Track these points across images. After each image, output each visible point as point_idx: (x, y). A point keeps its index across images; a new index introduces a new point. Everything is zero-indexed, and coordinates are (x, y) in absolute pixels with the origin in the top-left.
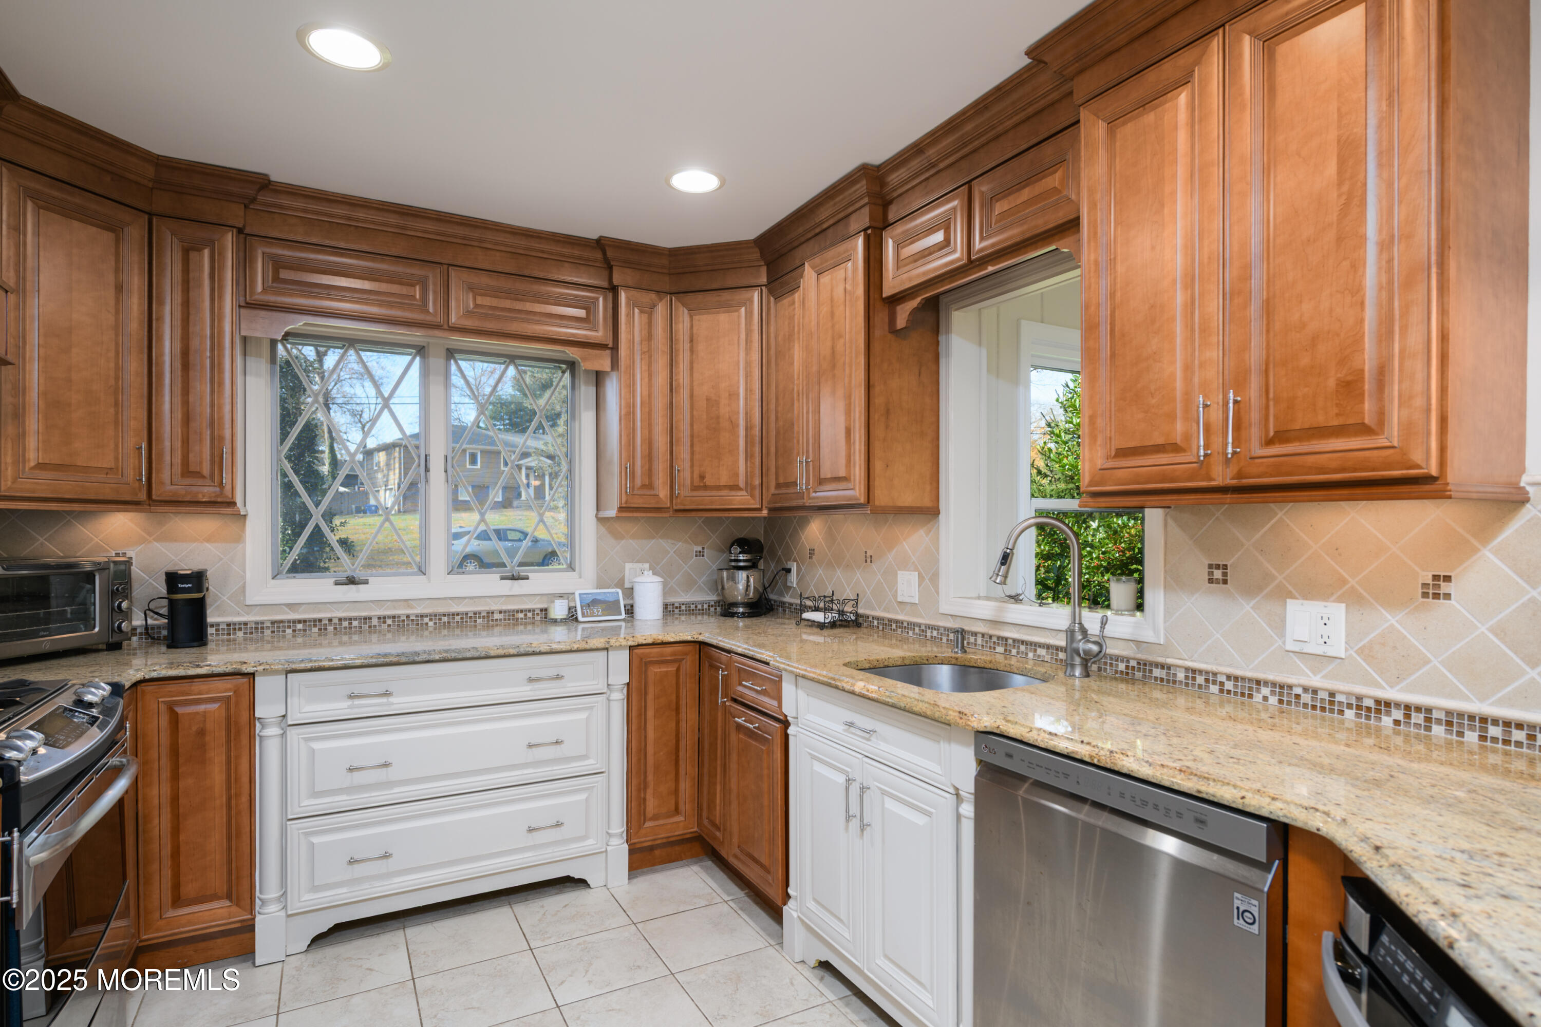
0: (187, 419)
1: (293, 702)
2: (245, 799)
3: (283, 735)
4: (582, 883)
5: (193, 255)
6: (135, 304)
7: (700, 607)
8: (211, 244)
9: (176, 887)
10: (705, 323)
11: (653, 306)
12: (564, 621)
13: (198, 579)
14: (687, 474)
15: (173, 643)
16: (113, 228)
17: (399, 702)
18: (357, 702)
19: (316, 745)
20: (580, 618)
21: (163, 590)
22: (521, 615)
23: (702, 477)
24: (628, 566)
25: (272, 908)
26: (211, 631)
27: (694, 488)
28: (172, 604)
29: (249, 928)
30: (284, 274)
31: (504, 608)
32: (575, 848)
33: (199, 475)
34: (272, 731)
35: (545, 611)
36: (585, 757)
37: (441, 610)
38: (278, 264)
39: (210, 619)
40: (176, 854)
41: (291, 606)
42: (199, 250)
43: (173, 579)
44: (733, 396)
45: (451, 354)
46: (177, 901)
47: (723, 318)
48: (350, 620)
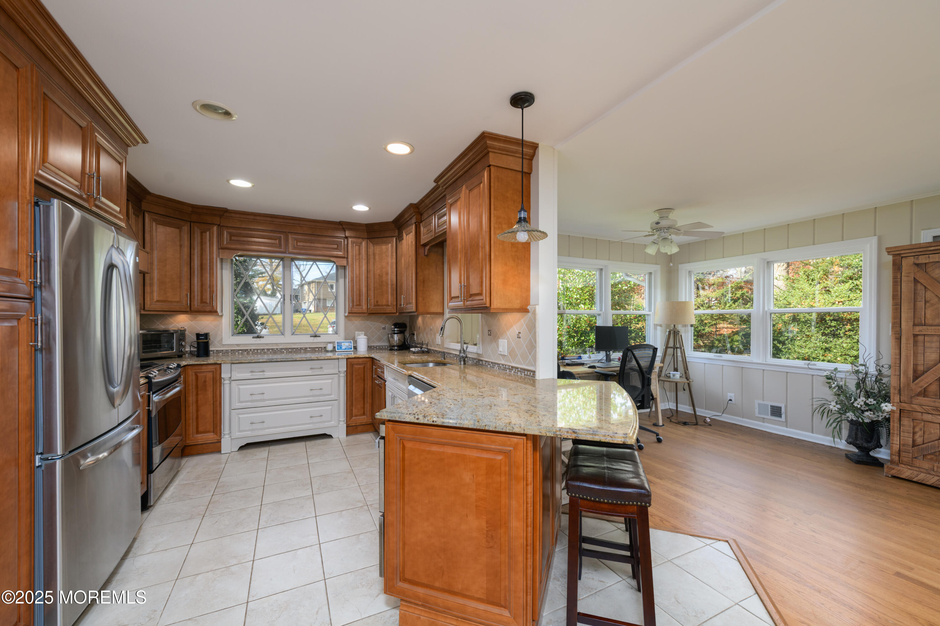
0: (202, 285)
1: (233, 373)
2: (218, 402)
3: (230, 383)
4: (330, 436)
5: (204, 234)
6: (186, 250)
7: (384, 347)
8: (209, 230)
9: (197, 428)
10: (378, 249)
11: (361, 243)
12: (331, 351)
13: (206, 335)
14: (372, 301)
15: (198, 356)
16: (179, 228)
17: (267, 374)
18: (254, 374)
19: (241, 387)
20: (337, 350)
21: (195, 339)
22: (317, 349)
23: (377, 302)
24: (357, 333)
25: (227, 436)
26: (211, 353)
27: (375, 306)
28: (198, 343)
29: (219, 442)
30: (233, 238)
31: (311, 347)
32: (327, 424)
33: (206, 303)
34: (227, 382)
35: (325, 348)
36: (331, 395)
37: (288, 347)
38: (231, 235)
39: (211, 349)
40: (197, 418)
41: (238, 345)
42: (206, 232)
43: (198, 335)
44: (387, 274)
45: (293, 260)
46: (198, 432)
47: (384, 247)
48: (257, 350)
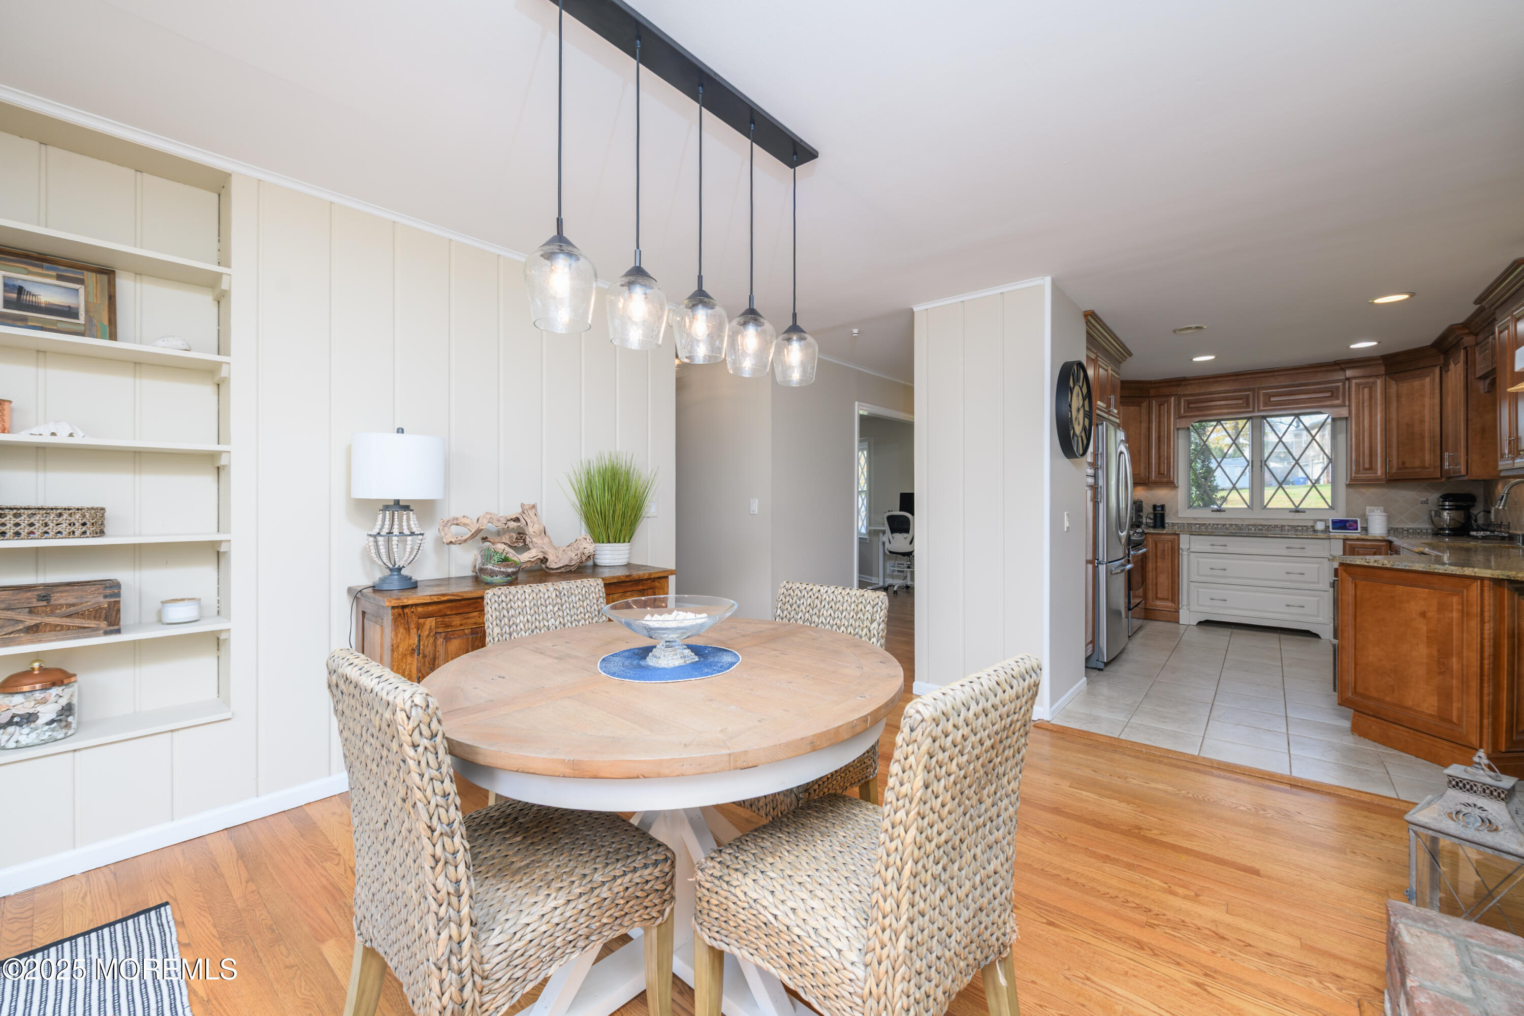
0: (1159, 458)
1: (1192, 545)
2: (1176, 572)
3: (1188, 555)
4: (1316, 636)
5: (1162, 407)
6: (1144, 425)
8: (1167, 401)
9: (1156, 593)
10: (1405, 387)
11: (1375, 383)
12: (1322, 531)
13: (1163, 507)
14: (1395, 462)
15: (1155, 527)
16: (1139, 405)
17: (1229, 549)
18: (1214, 547)
19: (1199, 559)
20: (1331, 530)
21: (1151, 511)
22: (1300, 528)
23: (1404, 463)
24: (1368, 508)
25: (1185, 608)
26: (1166, 525)
27: (1399, 468)
28: (1155, 515)
29: (1177, 611)
30: (1191, 406)
31: (1290, 524)
32: (1311, 619)
33: (1163, 474)
34: (1185, 553)
35: (1313, 527)
36: (1318, 583)
37: (1258, 522)
38: (1189, 403)
39: (1166, 521)
40: (1156, 584)
41: (1195, 519)
42: (1163, 404)
43: (1155, 507)
44: (1422, 421)
45: (1264, 417)
46: (1157, 598)
47: (1417, 383)
48: (1217, 525)
